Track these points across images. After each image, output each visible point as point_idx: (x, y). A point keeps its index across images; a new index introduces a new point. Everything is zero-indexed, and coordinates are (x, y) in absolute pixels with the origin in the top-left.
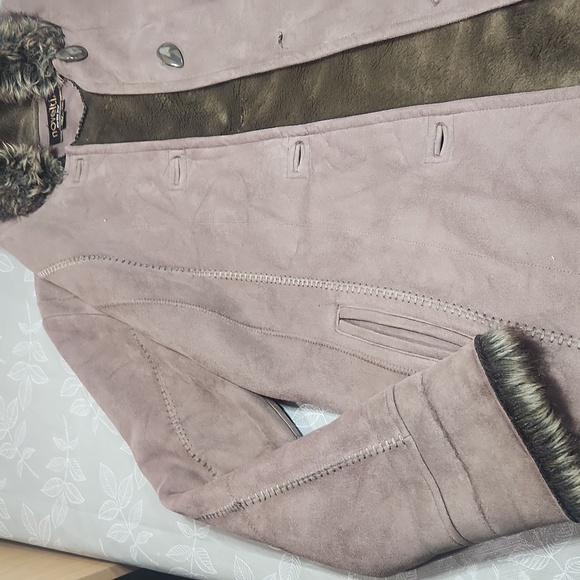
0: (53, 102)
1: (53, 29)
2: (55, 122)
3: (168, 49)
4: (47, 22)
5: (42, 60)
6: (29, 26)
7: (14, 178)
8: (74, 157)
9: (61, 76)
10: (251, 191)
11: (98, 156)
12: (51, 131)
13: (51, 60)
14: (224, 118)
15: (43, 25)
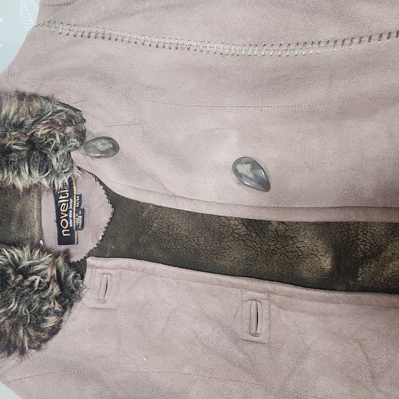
0: (64, 194)
1: (72, 113)
2: (67, 218)
3: (248, 166)
4: (65, 105)
5: (56, 150)
6: (42, 110)
7: (20, 297)
8: (99, 271)
9: (79, 169)
10: (378, 369)
11: (132, 273)
12: (60, 229)
13: (69, 153)
14: (326, 263)
15: (59, 108)
